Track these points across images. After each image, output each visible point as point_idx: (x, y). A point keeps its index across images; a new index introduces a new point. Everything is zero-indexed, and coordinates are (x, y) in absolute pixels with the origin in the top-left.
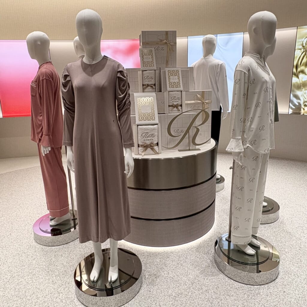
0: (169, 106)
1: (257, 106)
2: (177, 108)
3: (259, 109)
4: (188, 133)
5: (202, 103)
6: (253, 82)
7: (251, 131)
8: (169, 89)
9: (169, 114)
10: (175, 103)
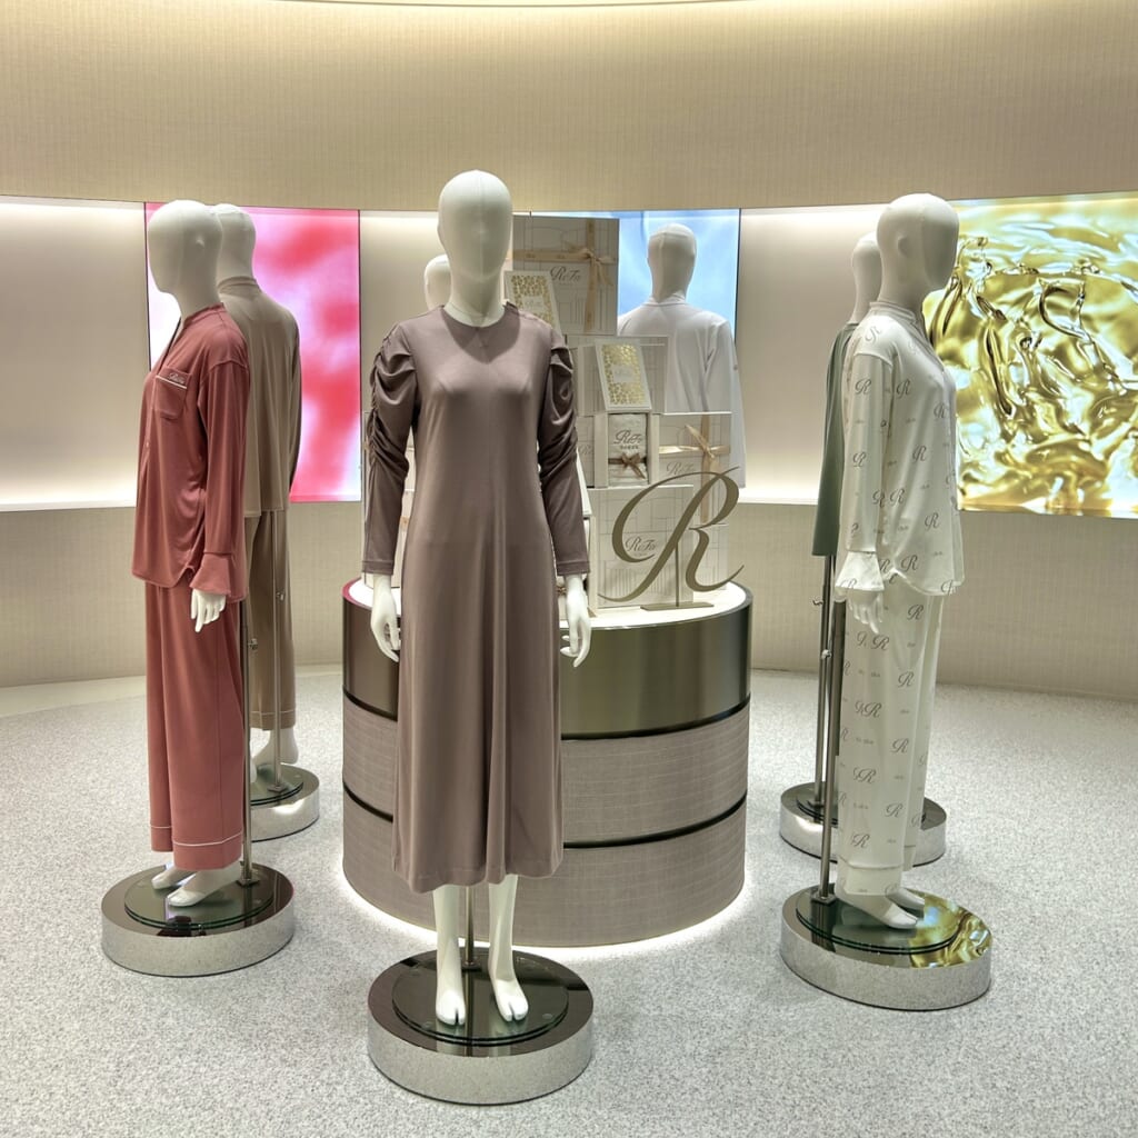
0: (611, 461)
1: (917, 456)
2: (635, 468)
3: (922, 467)
4: (674, 552)
5: (701, 454)
6: (906, 388)
7: (902, 529)
8: (609, 406)
9: (610, 488)
10: (629, 453)
